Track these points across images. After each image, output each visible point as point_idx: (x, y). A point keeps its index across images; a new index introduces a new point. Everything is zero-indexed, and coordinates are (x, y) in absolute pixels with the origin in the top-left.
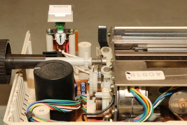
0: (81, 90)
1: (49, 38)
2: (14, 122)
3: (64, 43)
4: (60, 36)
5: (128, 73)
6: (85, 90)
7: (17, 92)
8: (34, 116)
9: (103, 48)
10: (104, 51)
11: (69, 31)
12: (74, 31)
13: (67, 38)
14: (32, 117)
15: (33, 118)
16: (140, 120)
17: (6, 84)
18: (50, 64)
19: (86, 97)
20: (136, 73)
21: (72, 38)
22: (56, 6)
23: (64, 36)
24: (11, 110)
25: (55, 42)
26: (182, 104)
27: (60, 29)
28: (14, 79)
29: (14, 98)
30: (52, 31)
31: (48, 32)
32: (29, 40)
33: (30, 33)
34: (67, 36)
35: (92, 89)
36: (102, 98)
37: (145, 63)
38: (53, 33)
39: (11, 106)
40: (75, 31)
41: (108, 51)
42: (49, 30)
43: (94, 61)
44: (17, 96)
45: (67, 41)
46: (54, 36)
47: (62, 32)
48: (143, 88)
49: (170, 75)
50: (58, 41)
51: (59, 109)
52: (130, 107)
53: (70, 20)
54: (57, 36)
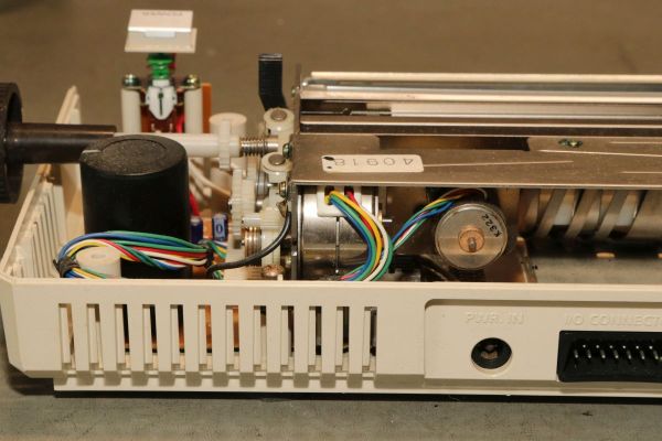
0: (213, 234)
1: (130, 100)
2: (23, 276)
3: (171, 115)
4: (161, 96)
5: (327, 158)
6: (223, 234)
7: (36, 223)
8: (79, 267)
9: (271, 111)
10: (273, 117)
11: (185, 82)
12: (198, 82)
13: (179, 101)
14: (70, 270)
15: (76, 271)
16: (361, 277)
17: (8, 202)
18: (124, 143)
19: (225, 247)
20: (348, 158)
21: (194, 100)
22: (150, 12)
23: (170, 94)
24: (18, 257)
25: (145, 111)
26: (469, 240)
27: (161, 74)
28: (28, 190)
29: (28, 235)
30: (137, 82)
31: (125, 85)
32: (76, 107)
33: (79, 91)
34: (181, 97)
35: (239, 217)
36: (262, 227)
37: (378, 139)
38: (142, 85)
39: (18, 247)
40: (202, 84)
41: (285, 117)
42: (131, 76)
43: (246, 145)
44: (35, 230)
45: (179, 111)
46: (143, 97)
47: (166, 82)
48: (366, 190)
49: (438, 163)
50: (154, 109)
51: (147, 260)
52: (332, 248)
53: (188, 47)
54: (152, 94)
